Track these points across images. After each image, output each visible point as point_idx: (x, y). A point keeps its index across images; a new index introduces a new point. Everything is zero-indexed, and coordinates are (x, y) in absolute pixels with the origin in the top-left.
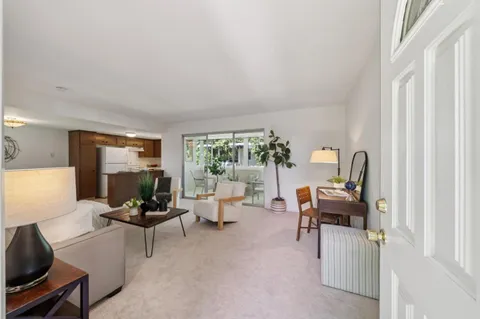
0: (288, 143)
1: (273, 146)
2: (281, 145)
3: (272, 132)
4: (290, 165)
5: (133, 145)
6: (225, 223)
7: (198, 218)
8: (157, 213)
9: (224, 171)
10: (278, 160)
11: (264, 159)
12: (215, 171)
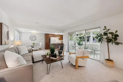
0: (116, 31)
1: (105, 34)
2: (111, 33)
3: (105, 27)
4: (118, 44)
5: (57, 37)
6: (79, 66)
7: (70, 62)
8: (54, 58)
9: (83, 44)
10: (109, 41)
11: (100, 40)
12: (79, 44)
